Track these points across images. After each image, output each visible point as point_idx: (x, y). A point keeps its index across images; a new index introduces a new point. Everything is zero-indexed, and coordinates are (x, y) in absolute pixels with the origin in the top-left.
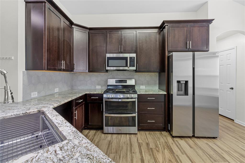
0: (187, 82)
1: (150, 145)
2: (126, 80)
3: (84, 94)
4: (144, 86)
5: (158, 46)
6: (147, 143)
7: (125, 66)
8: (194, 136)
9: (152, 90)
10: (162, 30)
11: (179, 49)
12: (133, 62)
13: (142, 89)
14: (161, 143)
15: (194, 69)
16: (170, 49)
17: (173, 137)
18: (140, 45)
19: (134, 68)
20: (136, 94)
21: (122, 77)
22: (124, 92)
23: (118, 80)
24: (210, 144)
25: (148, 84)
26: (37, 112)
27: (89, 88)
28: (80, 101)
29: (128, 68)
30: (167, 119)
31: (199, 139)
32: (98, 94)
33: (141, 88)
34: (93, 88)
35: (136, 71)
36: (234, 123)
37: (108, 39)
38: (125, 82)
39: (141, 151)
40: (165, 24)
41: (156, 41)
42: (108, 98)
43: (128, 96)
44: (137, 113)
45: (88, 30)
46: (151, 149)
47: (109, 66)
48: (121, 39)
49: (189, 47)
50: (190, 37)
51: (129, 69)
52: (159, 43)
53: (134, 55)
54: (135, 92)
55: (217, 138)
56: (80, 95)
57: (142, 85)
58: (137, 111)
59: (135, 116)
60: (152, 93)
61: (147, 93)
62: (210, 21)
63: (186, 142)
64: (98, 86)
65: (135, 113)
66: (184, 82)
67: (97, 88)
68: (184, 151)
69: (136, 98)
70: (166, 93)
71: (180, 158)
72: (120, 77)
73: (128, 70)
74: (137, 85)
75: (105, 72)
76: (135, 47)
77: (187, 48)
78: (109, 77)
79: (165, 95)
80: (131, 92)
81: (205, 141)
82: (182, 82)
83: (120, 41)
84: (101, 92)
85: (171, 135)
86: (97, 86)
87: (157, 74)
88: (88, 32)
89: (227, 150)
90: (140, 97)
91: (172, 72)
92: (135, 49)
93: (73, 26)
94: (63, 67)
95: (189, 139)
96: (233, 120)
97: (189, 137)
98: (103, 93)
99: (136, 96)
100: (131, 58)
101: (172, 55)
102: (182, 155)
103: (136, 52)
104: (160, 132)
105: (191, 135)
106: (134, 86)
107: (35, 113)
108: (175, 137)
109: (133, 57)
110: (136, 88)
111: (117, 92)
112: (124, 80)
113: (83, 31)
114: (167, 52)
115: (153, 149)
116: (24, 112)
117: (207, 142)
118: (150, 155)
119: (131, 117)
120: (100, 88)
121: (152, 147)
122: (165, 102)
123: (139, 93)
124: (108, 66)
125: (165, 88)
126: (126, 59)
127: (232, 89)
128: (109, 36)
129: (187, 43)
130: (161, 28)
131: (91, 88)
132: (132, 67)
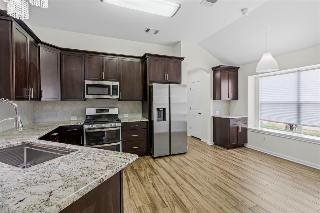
0: (164, 109)
1: (135, 167)
2: (109, 109)
3: (59, 126)
4: (128, 115)
5: (141, 75)
6: (132, 167)
7: (108, 94)
8: (170, 155)
9: (136, 119)
10: (144, 61)
11: (159, 80)
12: (116, 90)
13: (126, 118)
14: (144, 165)
15: (170, 98)
16: (151, 80)
17: (154, 158)
18: (123, 73)
19: (118, 97)
20: (120, 122)
21: (103, 106)
22: (108, 121)
23: (99, 110)
24: (181, 158)
25: (132, 112)
26: (21, 144)
27: (61, 120)
28: (56, 135)
29: (111, 96)
30: (149, 144)
31: (174, 157)
32: (77, 125)
33: (124, 117)
34: (66, 120)
35: (119, 99)
36: (201, 141)
37: (87, 64)
38: (108, 111)
39: (126, 173)
40: (147, 57)
41: (139, 71)
42: (90, 129)
43: (113, 125)
44: (121, 141)
45: (60, 51)
46: (135, 170)
47: (89, 94)
48: (103, 65)
49: (167, 79)
50: (167, 70)
51: (112, 98)
52: (142, 72)
53: (117, 83)
54: (119, 121)
55: (186, 153)
56: (55, 127)
57: (126, 113)
58: (121, 139)
59: (120, 144)
60: (135, 121)
61: (131, 121)
62: (182, 59)
63: (164, 160)
64: (73, 117)
65: (119, 142)
66: (163, 109)
67: (71, 119)
68: (162, 166)
69: (120, 126)
70: (148, 120)
71: (158, 171)
72: (100, 106)
73: (110, 99)
74: (120, 114)
75: (84, 100)
76: (118, 75)
77: (165, 79)
78: (87, 106)
79: (147, 121)
80: (115, 121)
81: (178, 156)
82: (161, 110)
83: (101, 67)
84: (80, 124)
85: (152, 157)
86: (71, 117)
87: (140, 102)
88: (59, 53)
89: (190, 159)
90: (124, 125)
91: (153, 100)
92: (118, 77)
93: (39, 45)
94: (32, 96)
95: (167, 157)
96: (201, 139)
97: (167, 156)
98: (83, 124)
99: (120, 124)
100: (113, 86)
101: (153, 86)
102: (160, 169)
103: (118, 80)
104: (143, 157)
105: (168, 154)
106: (117, 115)
107: (19, 145)
108: (155, 158)
109: (116, 85)
110: (120, 117)
111: (99, 122)
112: (106, 109)
113: (53, 51)
114: (148, 82)
115: (137, 170)
116: (7, 145)
117: (179, 157)
118: (134, 174)
119: (115, 146)
120: (76, 119)
121: (136, 169)
122: (147, 128)
123: (123, 122)
124: (87, 94)
125: (147, 115)
126: (108, 86)
127: (200, 114)
128: (88, 60)
129: (165, 76)
130: (144, 58)
131: (62, 120)
132: (115, 95)
